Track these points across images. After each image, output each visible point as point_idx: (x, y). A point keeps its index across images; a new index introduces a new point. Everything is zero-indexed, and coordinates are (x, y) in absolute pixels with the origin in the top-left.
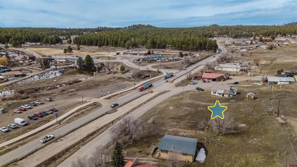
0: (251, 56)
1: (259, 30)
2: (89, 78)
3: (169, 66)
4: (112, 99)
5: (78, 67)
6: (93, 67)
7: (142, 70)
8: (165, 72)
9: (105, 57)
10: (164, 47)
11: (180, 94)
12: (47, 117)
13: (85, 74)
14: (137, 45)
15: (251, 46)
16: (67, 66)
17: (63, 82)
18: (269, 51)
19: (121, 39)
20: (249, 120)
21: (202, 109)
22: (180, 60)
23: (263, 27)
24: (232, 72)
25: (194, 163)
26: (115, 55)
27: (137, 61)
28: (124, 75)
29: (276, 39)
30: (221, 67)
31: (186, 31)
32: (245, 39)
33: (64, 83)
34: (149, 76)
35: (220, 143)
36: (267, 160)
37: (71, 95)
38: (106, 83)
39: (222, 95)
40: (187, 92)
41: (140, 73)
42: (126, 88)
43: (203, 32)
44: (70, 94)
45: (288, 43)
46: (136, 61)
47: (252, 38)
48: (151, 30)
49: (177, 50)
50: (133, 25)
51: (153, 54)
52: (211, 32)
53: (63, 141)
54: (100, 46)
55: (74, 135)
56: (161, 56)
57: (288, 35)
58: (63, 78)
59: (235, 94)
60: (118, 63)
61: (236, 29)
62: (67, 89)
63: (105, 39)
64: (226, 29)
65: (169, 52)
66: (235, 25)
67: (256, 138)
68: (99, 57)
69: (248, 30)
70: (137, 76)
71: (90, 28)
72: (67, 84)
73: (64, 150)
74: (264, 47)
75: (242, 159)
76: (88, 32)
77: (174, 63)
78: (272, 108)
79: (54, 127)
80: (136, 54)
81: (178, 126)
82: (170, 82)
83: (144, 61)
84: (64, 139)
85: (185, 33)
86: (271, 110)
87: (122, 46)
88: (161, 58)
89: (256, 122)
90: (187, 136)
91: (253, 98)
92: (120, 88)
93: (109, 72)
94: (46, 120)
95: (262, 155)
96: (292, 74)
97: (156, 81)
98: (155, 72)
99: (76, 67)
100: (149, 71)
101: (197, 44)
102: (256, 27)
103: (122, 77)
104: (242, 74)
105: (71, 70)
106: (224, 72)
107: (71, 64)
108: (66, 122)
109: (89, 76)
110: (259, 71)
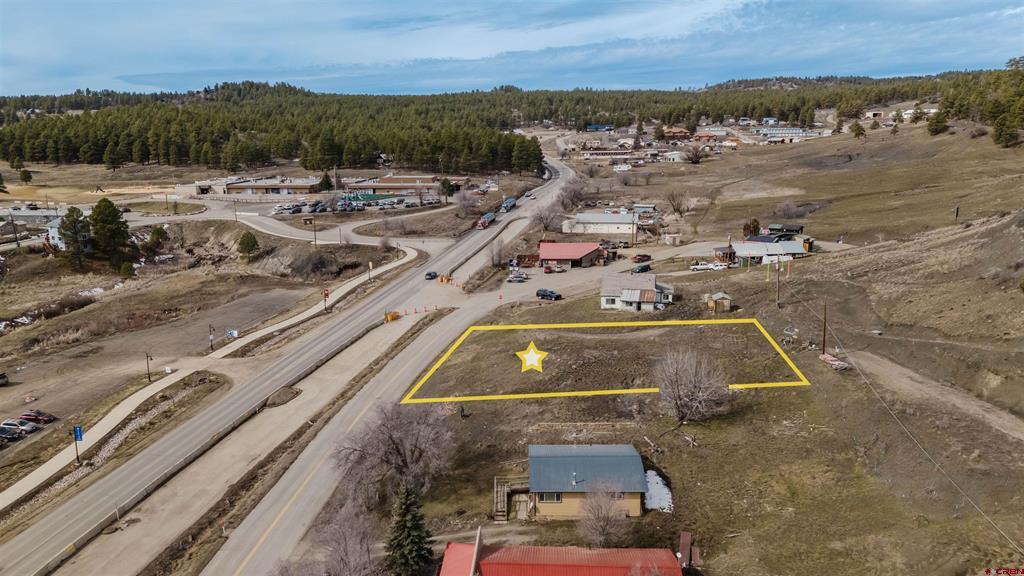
0: (647, 184)
1: (644, 106)
2: (119, 287)
3: (414, 228)
4: (257, 356)
5: (62, 246)
6: (128, 246)
7: (327, 246)
8: (410, 248)
9: (154, 203)
10: (371, 162)
11: (495, 314)
12: (21, 446)
13: (97, 272)
14: (268, 158)
15: (637, 154)
16: (13, 246)
17: (15, 307)
18: (692, 167)
19: (198, 134)
20: (748, 370)
21: (596, 353)
22: (445, 206)
23: (655, 97)
24: (616, 236)
25: (648, 519)
26: (194, 193)
27: (293, 212)
28: (256, 265)
29: (700, 132)
30: (583, 223)
31: (424, 107)
32: (612, 132)
33: (24, 314)
34: (354, 266)
35: (696, 449)
36: (840, 475)
37: (81, 356)
38: (202, 298)
39: (635, 305)
40: (512, 307)
41: (321, 257)
42: (291, 314)
43: (478, 110)
44: (76, 350)
45: (734, 144)
46: (287, 213)
47: (633, 130)
48: (295, 104)
49: (420, 172)
50: (220, 84)
51: (341, 186)
52: (503, 110)
53: (138, 525)
54: (112, 163)
55: (175, 495)
56: (371, 192)
57: (727, 118)
58: (10, 294)
59: (670, 299)
60: (222, 226)
61: (578, 103)
62: (45, 334)
63: (129, 135)
64: (547, 102)
65: (398, 180)
66: (571, 89)
67: (785, 419)
68: (130, 205)
69: (611, 103)
70: (310, 267)
71: (40, 95)
72: (38, 316)
73: (161, 555)
74: (675, 156)
75: (774, 483)
76: (37, 111)
77: (429, 215)
78: (796, 330)
79: (69, 479)
80: (276, 190)
81: (547, 416)
82: (442, 281)
83: (320, 211)
84: (141, 518)
85: (420, 114)
86: (795, 337)
87: (207, 163)
88: (380, 201)
89: (768, 373)
90: (590, 442)
91: (728, 308)
92: (267, 312)
93: (192, 260)
94: (24, 457)
95: (823, 463)
96: (787, 231)
97: (390, 280)
98: (374, 249)
99: (55, 249)
100: (353, 248)
101: (484, 150)
102: (633, 94)
103: (253, 276)
104: (645, 242)
105: (37, 261)
106: (592, 238)
107: (26, 237)
108: (116, 457)
109: (119, 279)
110: (689, 228)
